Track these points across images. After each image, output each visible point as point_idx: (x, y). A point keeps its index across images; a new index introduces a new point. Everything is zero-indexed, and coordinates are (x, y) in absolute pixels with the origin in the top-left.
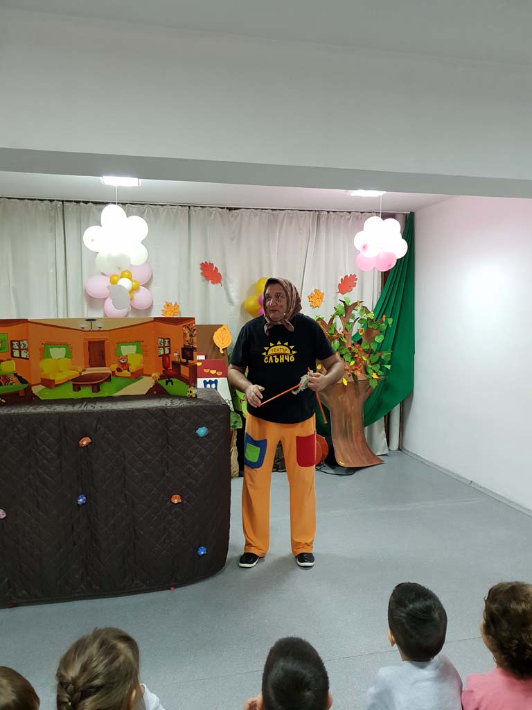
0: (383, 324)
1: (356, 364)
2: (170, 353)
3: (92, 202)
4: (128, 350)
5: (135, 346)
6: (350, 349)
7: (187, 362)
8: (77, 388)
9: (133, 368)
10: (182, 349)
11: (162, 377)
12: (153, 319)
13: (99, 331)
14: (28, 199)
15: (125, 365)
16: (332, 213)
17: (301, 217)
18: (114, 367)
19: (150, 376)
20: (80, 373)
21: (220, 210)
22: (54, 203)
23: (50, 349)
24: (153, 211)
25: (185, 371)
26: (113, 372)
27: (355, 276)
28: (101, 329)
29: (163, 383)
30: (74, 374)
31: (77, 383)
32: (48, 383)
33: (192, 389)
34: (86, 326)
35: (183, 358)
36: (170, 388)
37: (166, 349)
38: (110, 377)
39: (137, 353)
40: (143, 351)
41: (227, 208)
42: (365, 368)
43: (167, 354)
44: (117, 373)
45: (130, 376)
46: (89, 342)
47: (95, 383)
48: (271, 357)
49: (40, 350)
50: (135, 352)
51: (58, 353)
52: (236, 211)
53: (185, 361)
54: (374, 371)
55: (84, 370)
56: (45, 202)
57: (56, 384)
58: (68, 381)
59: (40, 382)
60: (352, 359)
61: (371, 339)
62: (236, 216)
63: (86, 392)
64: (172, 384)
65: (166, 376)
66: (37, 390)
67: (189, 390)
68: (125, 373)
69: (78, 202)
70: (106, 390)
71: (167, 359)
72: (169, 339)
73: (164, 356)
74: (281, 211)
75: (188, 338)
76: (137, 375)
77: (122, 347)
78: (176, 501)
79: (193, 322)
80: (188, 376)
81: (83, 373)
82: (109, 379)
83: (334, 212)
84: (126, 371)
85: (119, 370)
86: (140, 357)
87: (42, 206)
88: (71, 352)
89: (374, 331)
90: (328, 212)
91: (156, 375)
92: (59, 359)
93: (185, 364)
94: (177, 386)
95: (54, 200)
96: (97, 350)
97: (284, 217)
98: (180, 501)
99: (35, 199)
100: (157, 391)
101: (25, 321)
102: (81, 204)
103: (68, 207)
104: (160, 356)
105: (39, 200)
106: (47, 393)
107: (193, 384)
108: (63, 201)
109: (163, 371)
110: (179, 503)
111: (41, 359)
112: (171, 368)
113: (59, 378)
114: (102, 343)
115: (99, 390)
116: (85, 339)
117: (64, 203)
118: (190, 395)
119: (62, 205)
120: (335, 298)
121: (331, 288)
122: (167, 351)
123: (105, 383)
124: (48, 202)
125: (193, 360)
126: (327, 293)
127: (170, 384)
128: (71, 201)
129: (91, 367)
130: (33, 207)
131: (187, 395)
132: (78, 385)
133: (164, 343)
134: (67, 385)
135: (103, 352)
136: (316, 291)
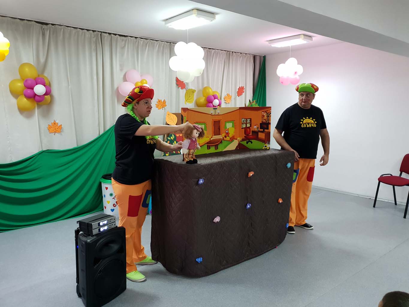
2: (251, 126)
3: (118, 35)
4: (229, 125)
5: (232, 123)
7: (264, 130)
8: (209, 148)
9: (231, 135)
10: (260, 124)
11: (243, 140)
12: (239, 108)
13: (218, 115)
14: (79, 28)
15: (228, 134)
16: (234, 53)
18: (224, 135)
19: (237, 139)
20: (210, 139)
22: (95, 33)
25: (262, 136)
26: (223, 138)
27: (243, 87)
28: (219, 114)
29: (244, 143)
30: (208, 140)
33: (267, 145)
34: (213, 111)
35: (260, 128)
36: (249, 145)
37: (248, 124)
38: (222, 140)
39: (232, 127)
40: (235, 126)
43: (249, 127)
44: (225, 139)
45: (229, 139)
46: (214, 121)
47: (215, 144)
48: (305, 124)
53: (262, 130)
55: (212, 137)
56: (90, 31)
58: (205, 144)
63: (212, 150)
64: (252, 143)
65: (247, 138)
67: (264, 145)
68: (228, 138)
69: (110, 34)
70: (220, 148)
71: (248, 130)
72: (251, 119)
73: (246, 128)
75: (265, 117)
76: (232, 139)
77: (227, 124)
79: (269, 109)
80: (264, 138)
82: (221, 142)
84: (228, 137)
85: (225, 137)
86: (234, 129)
87: (87, 34)
88: (206, 126)
91: (239, 139)
93: (261, 132)
94: (255, 144)
95: (96, 31)
96: (217, 126)
98: (282, 201)
99: (84, 29)
100: (241, 149)
101: (188, 109)
102: (113, 35)
103: (105, 36)
104: (242, 128)
105: (86, 29)
107: (268, 142)
109: (245, 137)
112: (251, 134)
113: (201, 142)
114: (219, 121)
115: (217, 148)
116: (212, 119)
117: (102, 33)
118: (266, 148)
119: (101, 34)
120: (235, 99)
121: (233, 93)
122: (248, 125)
123: (220, 144)
124: (92, 32)
125: (268, 129)
126: (232, 96)
127: (250, 143)
128: (106, 33)
129: (214, 135)
130: (82, 34)
131: (263, 148)
132: (209, 146)
133: (246, 121)
134: (204, 146)
135: (220, 127)
136: (227, 94)
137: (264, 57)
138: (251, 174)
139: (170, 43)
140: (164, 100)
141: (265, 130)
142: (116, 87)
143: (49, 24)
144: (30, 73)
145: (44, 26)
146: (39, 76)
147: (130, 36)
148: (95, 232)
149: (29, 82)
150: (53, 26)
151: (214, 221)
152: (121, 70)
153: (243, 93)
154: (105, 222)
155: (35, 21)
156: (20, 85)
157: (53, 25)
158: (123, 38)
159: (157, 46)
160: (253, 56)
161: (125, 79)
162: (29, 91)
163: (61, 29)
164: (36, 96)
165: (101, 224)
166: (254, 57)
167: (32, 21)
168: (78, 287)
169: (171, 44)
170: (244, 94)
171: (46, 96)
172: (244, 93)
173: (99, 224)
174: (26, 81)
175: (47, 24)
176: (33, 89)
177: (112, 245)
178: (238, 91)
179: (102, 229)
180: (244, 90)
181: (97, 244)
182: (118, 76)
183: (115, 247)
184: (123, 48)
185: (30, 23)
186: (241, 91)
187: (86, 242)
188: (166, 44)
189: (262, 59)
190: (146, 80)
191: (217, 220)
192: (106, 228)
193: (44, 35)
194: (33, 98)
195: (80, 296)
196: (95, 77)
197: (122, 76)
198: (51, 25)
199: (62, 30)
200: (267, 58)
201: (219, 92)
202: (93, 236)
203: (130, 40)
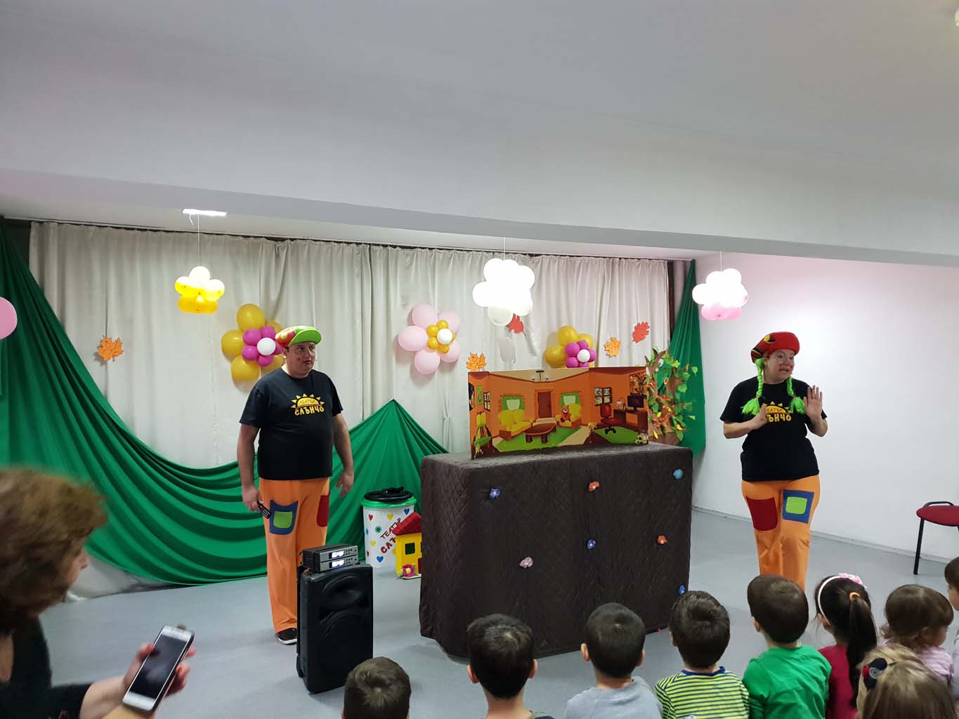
0: (686, 373)
1: (662, 416)
2: (611, 401)
3: (399, 246)
4: (569, 400)
5: (575, 396)
6: (657, 400)
7: (635, 409)
8: (529, 439)
9: (573, 418)
10: (628, 397)
11: (599, 427)
12: (588, 370)
13: (546, 382)
14: (335, 242)
15: (567, 416)
16: (624, 260)
17: (596, 263)
18: (558, 417)
19: (586, 425)
20: (532, 424)
21: (522, 256)
22: (361, 246)
23: (508, 401)
24: (459, 257)
25: (632, 419)
26: (558, 423)
27: (647, 323)
28: (548, 380)
29: (601, 432)
30: (527, 425)
31: (530, 434)
32: (506, 435)
33: (642, 435)
34: (536, 377)
35: (629, 406)
36: (610, 436)
37: (606, 398)
38: (555, 428)
39: (576, 403)
40: (580, 400)
41: (530, 255)
42: (671, 420)
43: (608, 404)
44: (561, 423)
45: (570, 425)
46: (539, 393)
47: (542, 433)
49: (500, 401)
50: (574, 402)
51: (513, 404)
52: (537, 257)
53: (632, 408)
54: (679, 423)
55: (535, 421)
56: (352, 245)
57: (512, 435)
58: (522, 432)
59: (498, 433)
60: (659, 411)
61: (674, 390)
62: (538, 263)
63: (537, 444)
64: (615, 432)
65: (606, 424)
66: (497, 442)
67: (638, 437)
68: (568, 423)
69: (385, 246)
70: (553, 441)
71: (607, 408)
72: (610, 388)
73: (603, 405)
74: (579, 258)
75: (636, 386)
76: (577, 425)
77: (565, 397)
78: (662, 542)
79: (642, 371)
80: (637, 423)
81: (534, 424)
82: (554, 430)
83: (625, 258)
84: (567, 422)
85: (563, 420)
86: (579, 407)
87: (348, 249)
88: (524, 403)
89: (677, 381)
90: (620, 258)
91: (592, 424)
92: (514, 411)
93: (631, 412)
94: (621, 434)
95: (361, 244)
96: (545, 402)
97: (581, 263)
98: (666, 541)
99: (341, 243)
100: (594, 441)
101: (488, 374)
102: (390, 248)
103: (376, 251)
104: (596, 406)
105: (345, 242)
106: (505, 445)
107: (643, 431)
108: (370, 244)
109: (602, 420)
110: (665, 543)
111: (499, 411)
112: (612, 416)
113: (514, 430)
114: (549, 393)
115: (546, 441)
116: (536, 390)
117: (372, 247)
118: (640, 441)
119: (370, 248)
120: (629, 347)
121: (625, 336)
122: (607, 400)
123: (552, 434)
124: (355, 245)
125: (643, 407)
126: (622, 341)
127: (611, 432)
128: (379, 245)
129: (540, 417)
130: (338, 250)
131: (636, 442)
132: (530, 436)
133: (603, 392)
134: (521, 436)
135: (550, 403)
136: (611, 339)
137: (693, 262)
138: (594, 486)
139: (494, 252)
140: (482, 355)
141: (638, 409)
142: (393, 336)
143: (287, 239)
144: (254, 320)
145: (280, 244)
146: (266, 323)
147: (420, 248)
148: (324, 567)
149: (251, 335)
150: (292, 242)
151: (521, 564)
152: (405, 306)
153: (648, 334)
154: (341, 554)
155: (265, 237)
156: (238, 339)
157: (292, 240)
158: (408, 250)
159: (468, 259)
160: (666, 262)
161: (410, 322)
162: (250, 349)
163: (305, 245)
164: (261, 358)
165: (334, 555)
166: (671, 265)
167: (261, 237)
168: (298, 659)
169: (496, 254)
170: (648, 337)
171: (276, 356)
172: (650, 335)
173: (330, 554)
174: (247, 333)
175: (283, 240)
176: (256, 345)
177: (351, 591)
178: (634, 333)
179: (335, 564)
180: (649, 330)
181: (326, 587)
182: (398, 315)
183: (356, 595)
184: (408, 268)
185: (257, 241)
186: (640, 332)
187: (309, 581)
188: (485, 256)
189: (689, 266)
190: (445, 321)
191: (527, 564)
192: (341, 563)
193: (277, 256)
194: (256, 361)
195: (301, 675)
196: (358, 321)
197: (406, 316)
198: (289, 241)
199: (307, 247)
200: (698, 265)
201: (594, 335)
202: (320, 572)
203: (419, 253)
